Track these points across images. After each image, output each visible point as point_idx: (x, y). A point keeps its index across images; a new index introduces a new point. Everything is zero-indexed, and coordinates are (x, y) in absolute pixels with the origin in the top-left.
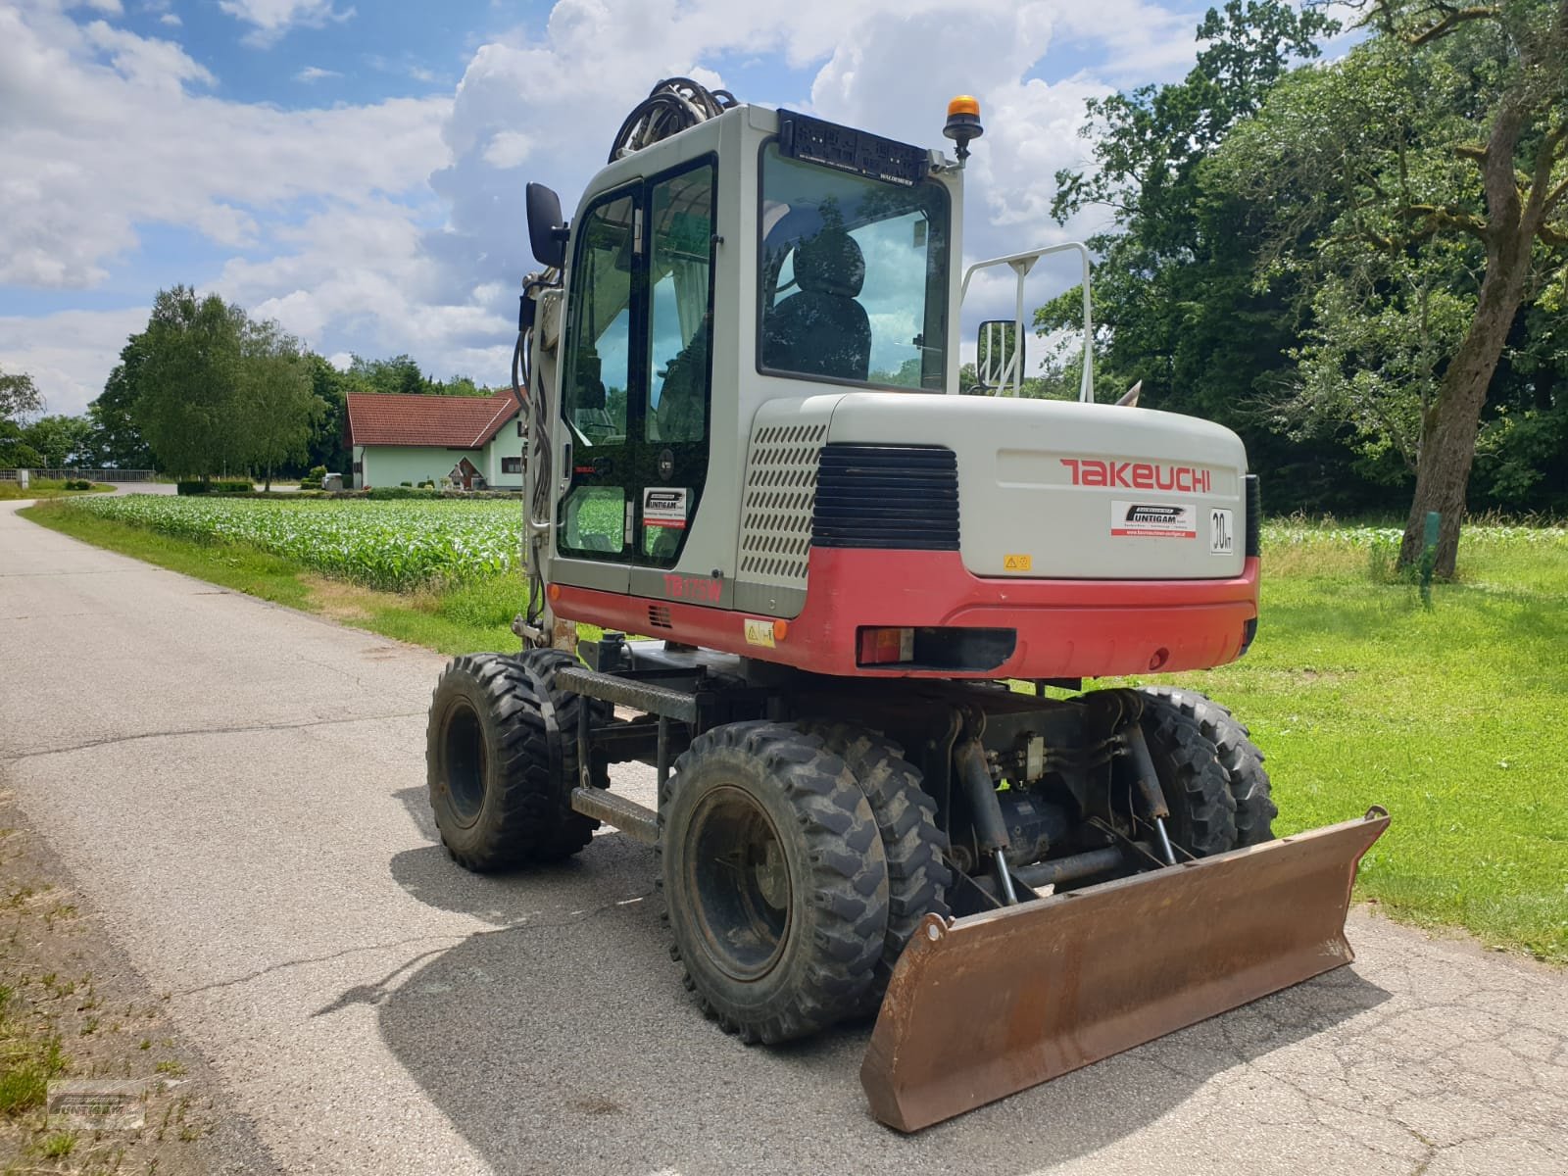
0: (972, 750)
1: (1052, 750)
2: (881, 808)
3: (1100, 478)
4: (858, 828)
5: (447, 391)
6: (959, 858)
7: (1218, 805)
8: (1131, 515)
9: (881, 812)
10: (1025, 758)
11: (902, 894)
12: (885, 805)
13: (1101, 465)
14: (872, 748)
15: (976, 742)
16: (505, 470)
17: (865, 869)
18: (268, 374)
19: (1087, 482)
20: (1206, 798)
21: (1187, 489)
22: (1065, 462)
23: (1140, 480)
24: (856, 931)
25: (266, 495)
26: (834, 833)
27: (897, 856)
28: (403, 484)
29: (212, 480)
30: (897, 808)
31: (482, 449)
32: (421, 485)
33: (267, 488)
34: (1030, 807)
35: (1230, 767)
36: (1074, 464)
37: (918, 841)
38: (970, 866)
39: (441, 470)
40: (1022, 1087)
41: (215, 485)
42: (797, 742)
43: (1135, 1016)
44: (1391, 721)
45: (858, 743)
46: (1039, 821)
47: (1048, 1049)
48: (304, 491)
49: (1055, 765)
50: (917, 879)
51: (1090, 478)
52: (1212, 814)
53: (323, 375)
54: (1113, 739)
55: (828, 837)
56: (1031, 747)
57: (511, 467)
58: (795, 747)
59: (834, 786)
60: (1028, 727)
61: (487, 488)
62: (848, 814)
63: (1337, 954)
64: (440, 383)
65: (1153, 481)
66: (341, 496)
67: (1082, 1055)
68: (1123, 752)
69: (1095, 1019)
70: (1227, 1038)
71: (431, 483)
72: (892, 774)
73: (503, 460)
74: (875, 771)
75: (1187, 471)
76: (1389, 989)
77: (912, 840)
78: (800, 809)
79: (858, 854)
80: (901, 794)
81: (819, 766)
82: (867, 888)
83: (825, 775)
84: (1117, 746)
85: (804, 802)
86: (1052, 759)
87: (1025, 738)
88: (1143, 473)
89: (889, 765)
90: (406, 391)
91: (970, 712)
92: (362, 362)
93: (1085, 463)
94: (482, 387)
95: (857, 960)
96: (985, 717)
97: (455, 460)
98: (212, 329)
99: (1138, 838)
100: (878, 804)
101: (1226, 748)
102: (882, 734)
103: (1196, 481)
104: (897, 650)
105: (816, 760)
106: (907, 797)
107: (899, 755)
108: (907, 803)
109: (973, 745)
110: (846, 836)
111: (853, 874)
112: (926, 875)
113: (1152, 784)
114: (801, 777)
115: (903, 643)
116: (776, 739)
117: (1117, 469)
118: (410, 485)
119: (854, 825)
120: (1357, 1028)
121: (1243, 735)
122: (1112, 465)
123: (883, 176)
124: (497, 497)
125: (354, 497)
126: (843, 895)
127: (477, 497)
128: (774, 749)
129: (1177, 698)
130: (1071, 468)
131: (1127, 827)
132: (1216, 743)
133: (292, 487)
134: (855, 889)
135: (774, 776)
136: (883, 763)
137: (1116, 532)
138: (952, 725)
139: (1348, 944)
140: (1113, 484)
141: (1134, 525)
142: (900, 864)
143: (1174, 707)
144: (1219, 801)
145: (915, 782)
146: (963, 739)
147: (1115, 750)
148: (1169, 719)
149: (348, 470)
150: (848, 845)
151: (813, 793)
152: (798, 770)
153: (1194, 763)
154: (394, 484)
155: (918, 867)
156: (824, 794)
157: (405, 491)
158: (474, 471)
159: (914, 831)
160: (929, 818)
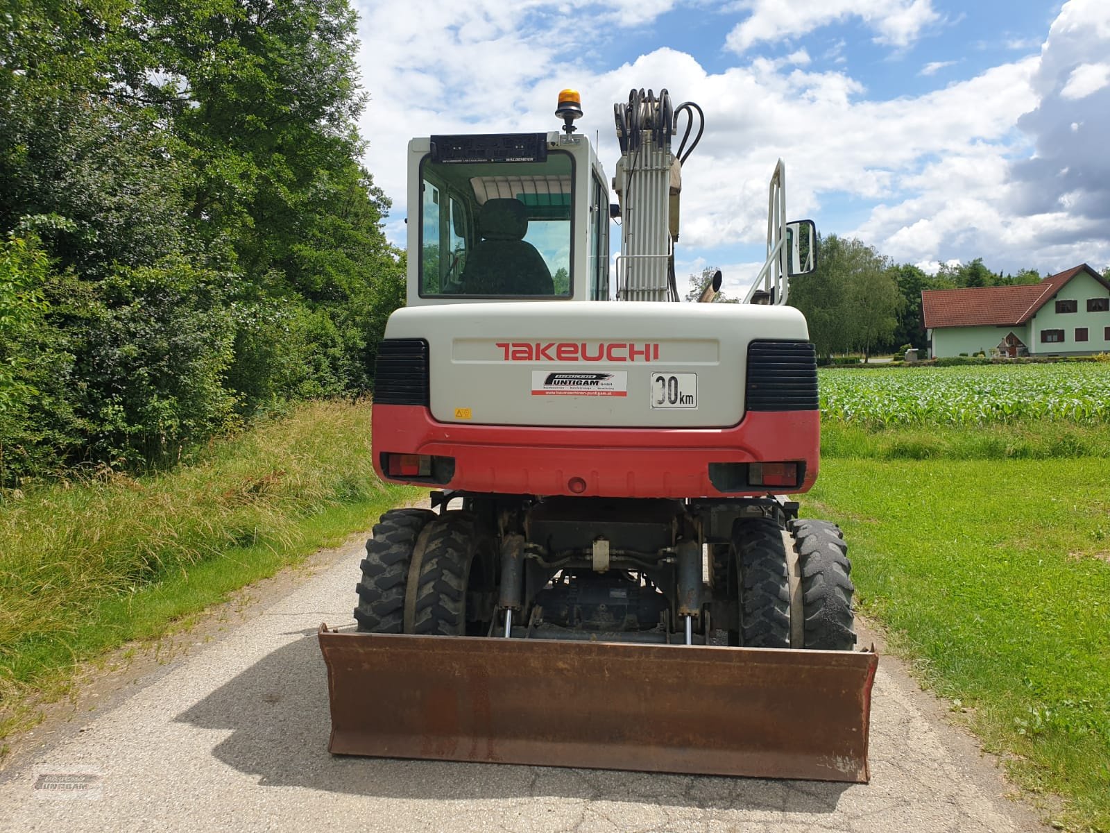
1: (622, 552)
3: (526, 355)
5: (1014, 282)
8: (550, 380)
9: (422, 570)
12: (424, 565)
13: (529, 346)
14: (442, 531)
15: (513, 536)
16: (1044, 340)
18: (866, 284)
19: (515, 358)
21: (624, 359)
22: (499, 345)
23: (563, 355)
25: (867, 366)
27: (419, 597)
28: (961, 355)
29: (832, 357)
30: (428, 568)
31: (1025, 325)
32: (975, 355)
33: (866, 361)
36: (506, 346)
39: (992, 343)
40: (427, 757)
41: (834, 361)
45: (439, 527)
47: (465, 743)
48: (897, 362)
51: (518, 355)
53: (916, 279)
54: (665, 549)
56: (596, 547)
57: (1049, 338)
58: (390, 524)
61: (1029, 355)
64: (1009, 276)
65: (579, 355)
66: (914, 365)
67: (490, 754)
68: (669, 560)
71: (983, 353)
72: (438, 548)
73: (1042, 332)
75: (624, 346)
83: (387, 542)
84: (667, 555)
86: (622, 558)
88: (568, 350)
89: (442, 542)
90: (970, 286)
91: (514, 515)
92: (947, 267)
93: (514, 345)
94: (1046, 275)
96: (528, 520)
97: (1005, 334)
98: (832, 257)
103: (633, 353)
112: (431, 612)
113: (685, 588)
115: (421, 464)
117: (542, 348)
118: (967, 355)
122: (538, 346)
123: (508, 160)
124: (1035, 361)
125: (925, 365)
127: (1018, 362)
130: (503, 349)
133: (888, 360)
137: (534, 393)
139: (867, 767)
140: (538, 358)
141: (552, 387)
142: (418, 602)
147: (664, 558)
149: (923, 346)
154: (955, 355)
156: (377, 552)
157: (961, 360)
158: (1019, 342)
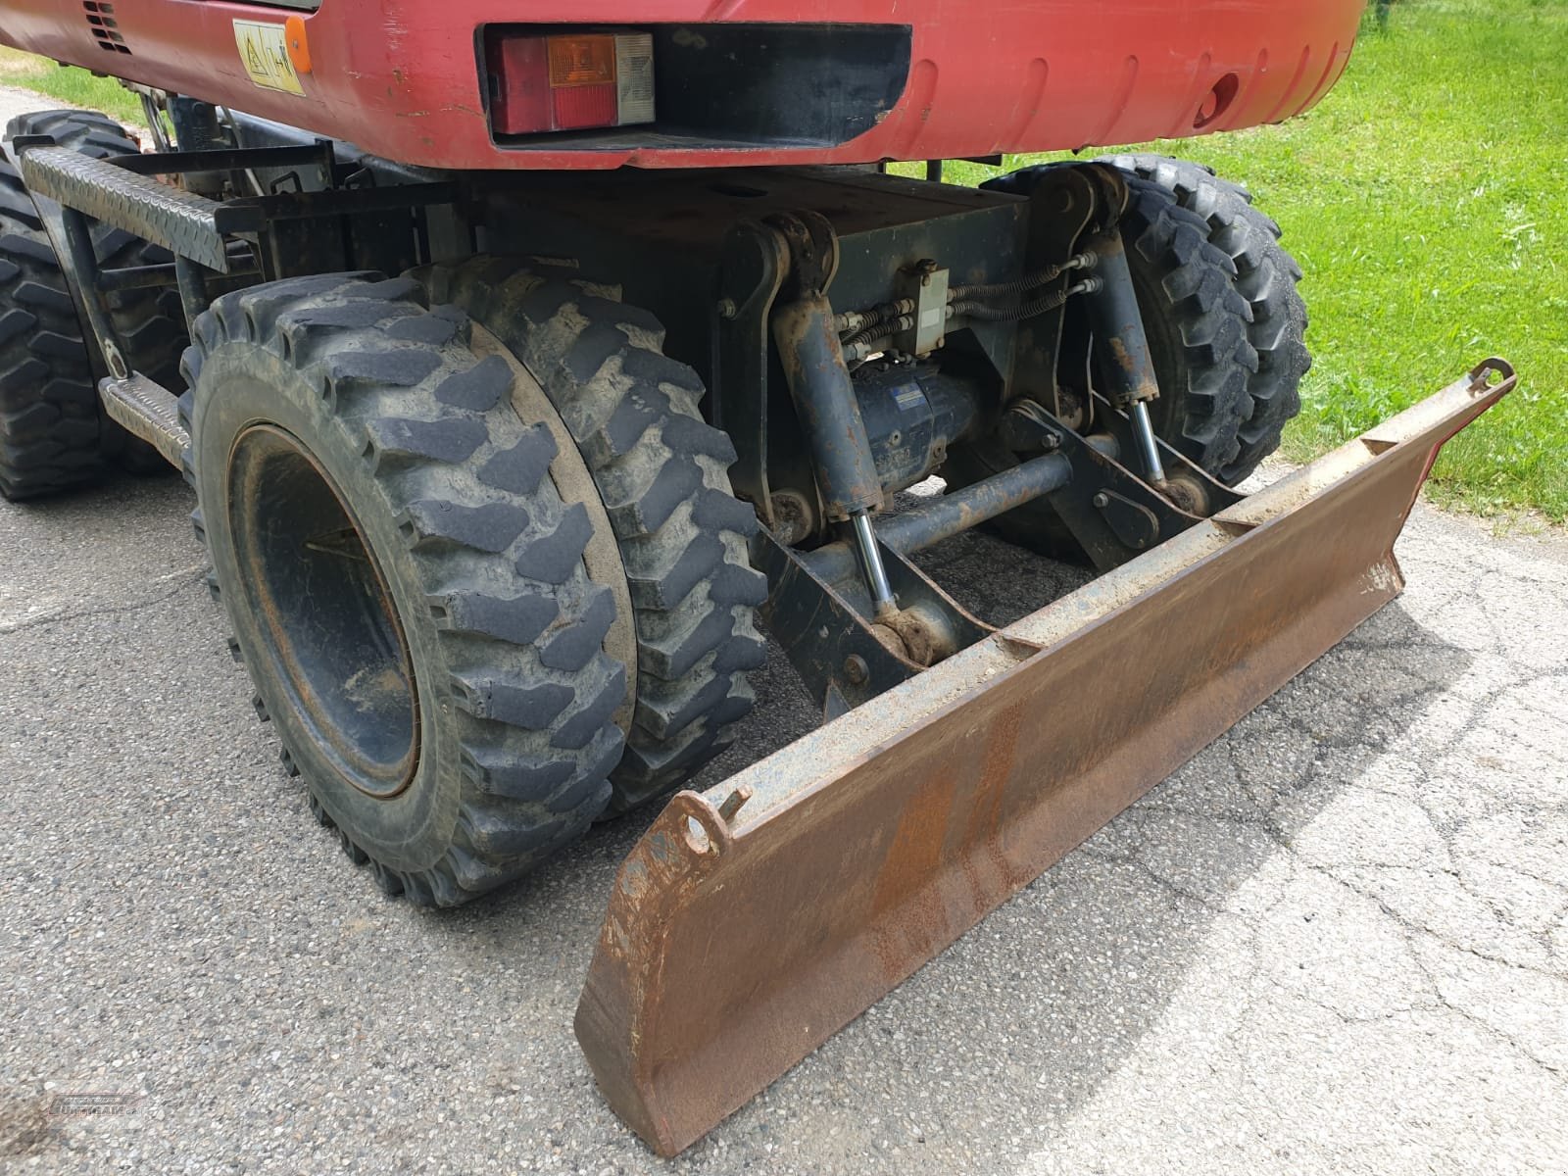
0: (809, 318)
1: (962, 292)
2: (608, 467)
4: (545, 531)
6: (787, 518)
7: (1233, 368)
9: (609, 477)
10: (914, 314)
11: (662, 638)
12: (615, 462)
14: (586, 333)
15: (818, 301)
17: (566, 616)
20: (1216, 357)
24: (554, 743)
26: (481, 553)
27: (648, 566)
30: (644, 464)
34: (918, 394)
35: (1250, 296)
37: (693, 532)
38: (808, 528)
42: (394, 334)
43: (1100, 775)
44: (1358, 184)
45: (557, 322)
46: (932, 416)
47: (952, 885)
49: (968, 317)
50: (693, 606)
52: (1222, 383)
54: (1074, 263)
55: (469, 562)
56: (925, 293)
58: (387, 345)
59: (484, 437)
60: (922, 251)
62: (518, 501)
63: (1382, 587)
67: (1009, 875)
68: (1089, 286)
69: (1034, 801)
70: (1244, 785)
72: (631, 391)
74: (593, 386)
76: (1467, 645)
77: (679, 531)
78: (399, 500)
79: (545, 588)
80: (652, 435)
81: (443, 394)
82: (574, 655)
83: (460, 413)
84: (1077, 276)
85: (408, 481)
86: (962, 307)
87: (914, 274)
89: (625, 370)
91: (807, 236)
95: (566, 787)
96: (835, 240)
99: (1098, 428)
100: (601, 459)
101: (1248, 263)
102: (616, 294)
104: (609, 95)
105: (439, 376)
106: (664, 440)
107: (650, 342)
108: (667, 454)
109: (812, 309)
110: (512, 554)
111: (537, 634)
112: (710, 596)
113: (1134, 343)
114: (395, 425)
115: (624, 76)
116: (343, 329)
119: (535, 524)
120: (1440, 737)
121: (1271, 236)
126: (514, 684)
128: (338, 352)
129: (1167, 175)
131: (1078, 413)
132: (1230, 252)
134: (542, 663)
135: (338, 419)
136: (613, 364)
138: (768, 267)
139: (1397, 566)
142: (653, 585)
143: (1163, 191)
144: (1235, 359)
145: (684, 402)
146: (791, 295)
147: (1073, 284)
148: (1162, 216)
150: (519, 573)
151: (429, 461)
152: (391, 405)
153: (1202, 296)
155: (693, 585)
156: (453, 460)
159: (684, 511)
160: (717, 479)
